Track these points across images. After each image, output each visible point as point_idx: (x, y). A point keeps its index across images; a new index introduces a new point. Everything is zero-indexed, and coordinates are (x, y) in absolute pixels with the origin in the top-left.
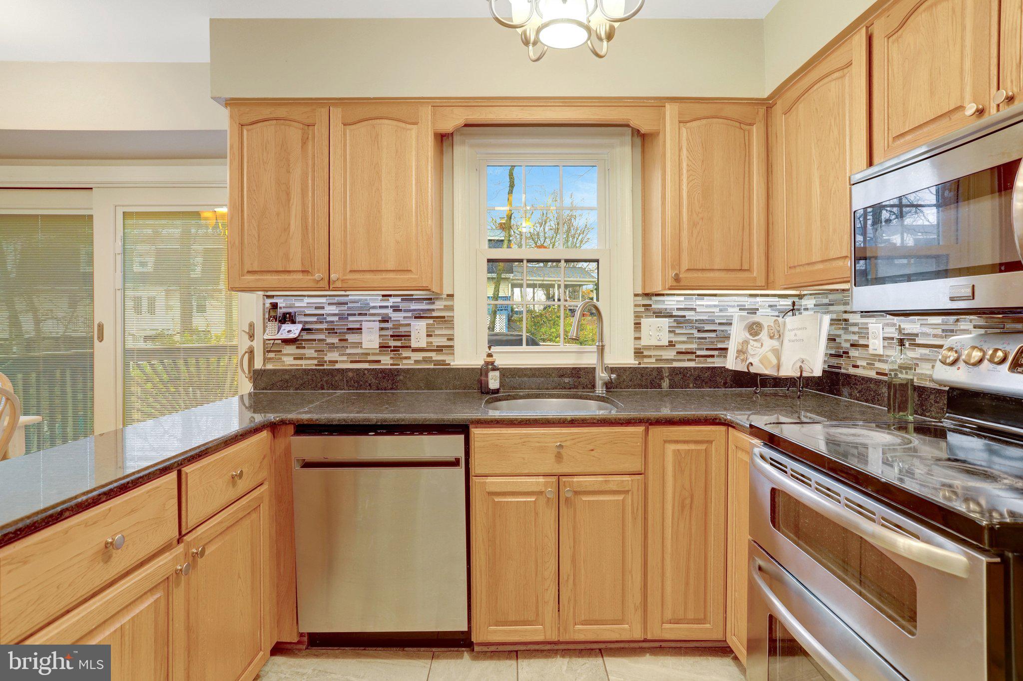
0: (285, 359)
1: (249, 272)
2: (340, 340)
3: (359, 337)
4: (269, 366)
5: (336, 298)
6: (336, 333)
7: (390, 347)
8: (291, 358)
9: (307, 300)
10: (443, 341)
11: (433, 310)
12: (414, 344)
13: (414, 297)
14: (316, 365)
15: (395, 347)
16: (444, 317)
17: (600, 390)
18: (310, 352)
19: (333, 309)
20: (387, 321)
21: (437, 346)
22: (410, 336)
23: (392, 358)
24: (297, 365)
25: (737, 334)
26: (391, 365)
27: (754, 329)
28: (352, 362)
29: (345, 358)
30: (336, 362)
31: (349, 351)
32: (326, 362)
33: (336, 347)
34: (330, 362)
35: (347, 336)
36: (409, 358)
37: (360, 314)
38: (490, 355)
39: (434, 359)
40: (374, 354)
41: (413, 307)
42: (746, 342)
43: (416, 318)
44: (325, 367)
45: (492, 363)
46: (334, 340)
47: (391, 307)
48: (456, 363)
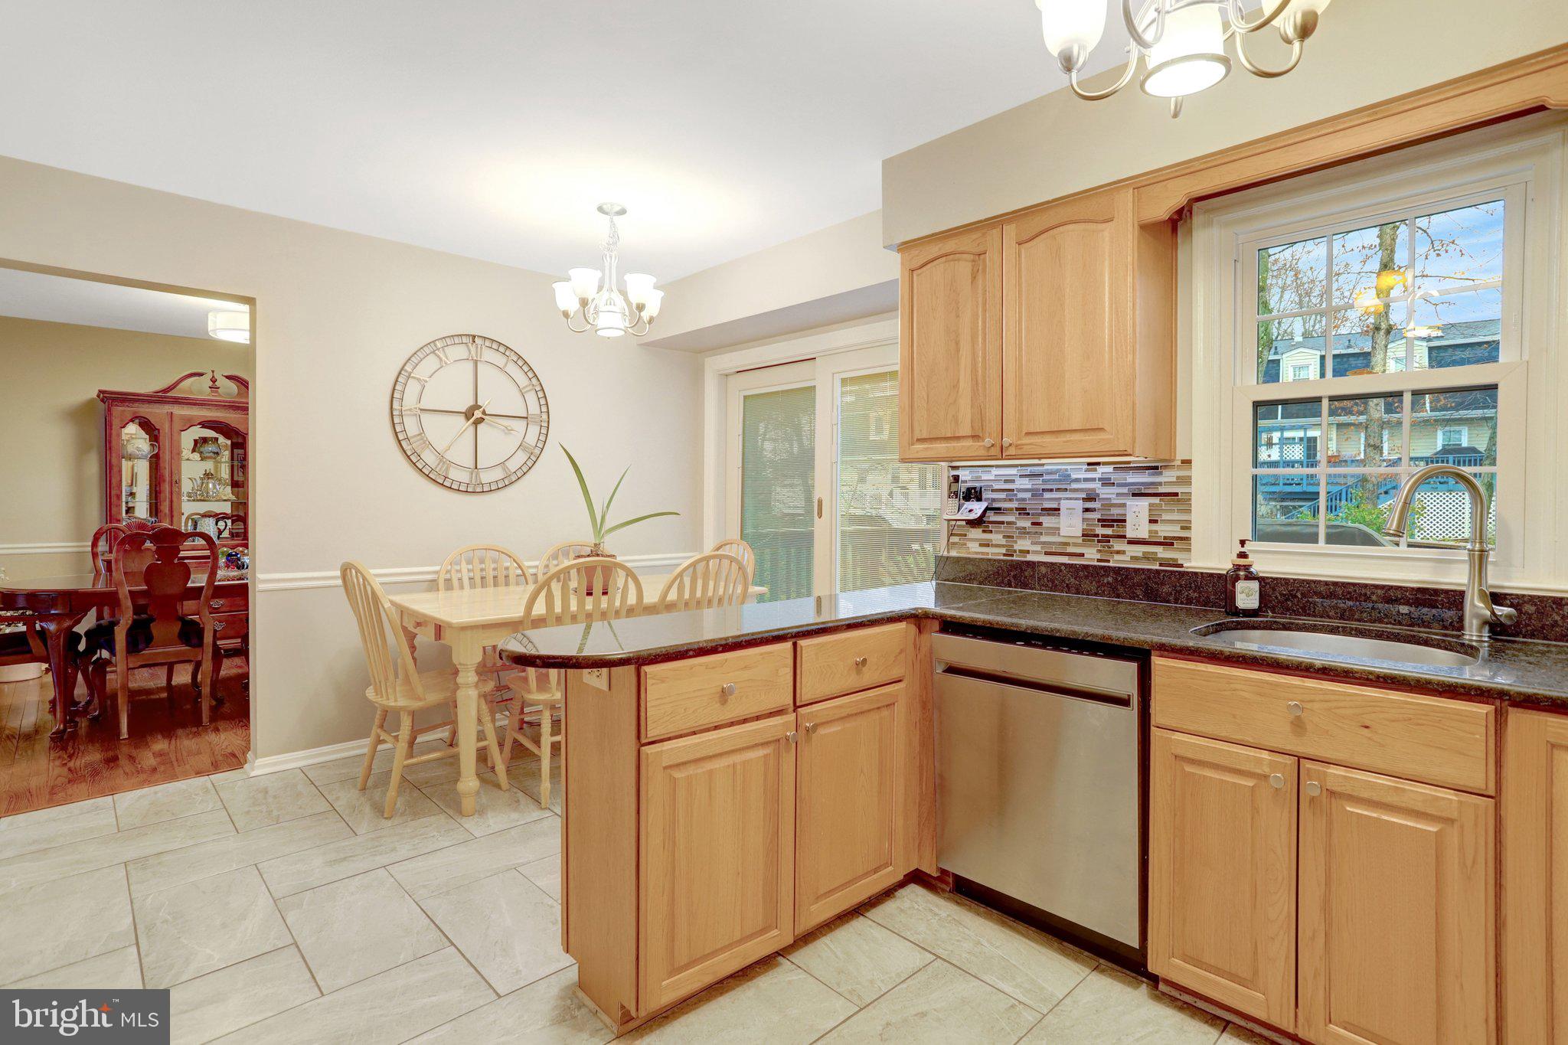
0: (970, 544)
1: (918, 440)
2: (1033, 524)
3: (1057, 520)
4: (954, 553)
5: (1029, 469)
6: (1028, 514)
7: (1098, 536)
8: (977, 544)
9: (995, 471)
10: (1173, 531)
11: (1160, 484)
12: (1130, 533)
13: (1132, 465)
14: (1005, 555)
15: (1103, 536)
16: (1176, 494)
17: (1474, 635)
18: (997, 538)
19: (1026, 484)
20: (1094, 500)
21: (1165, 538)
22: (1125, 521)
23: (1099, 551)
24: (983, 553)
26: (1098, 560)
28: (1046, 553)
29: (1038, 548)
30: (1028, 552)
31: (1043, 539)
32: (1015, 551)
33: (1028, 533)
34: (1021, 551)
35: (1041, 519)
36: (1123, 552)
37: (1058, 490)
38: (1242, 555)
39: (1159, 556)
40: (1075, 545)
41: (1130, 480)
43: (1134, 495)
44: (1014, 558)
45: (1247, 568)
46: (1026, 523)
47: (1100, 479)
48: (1193, 564)
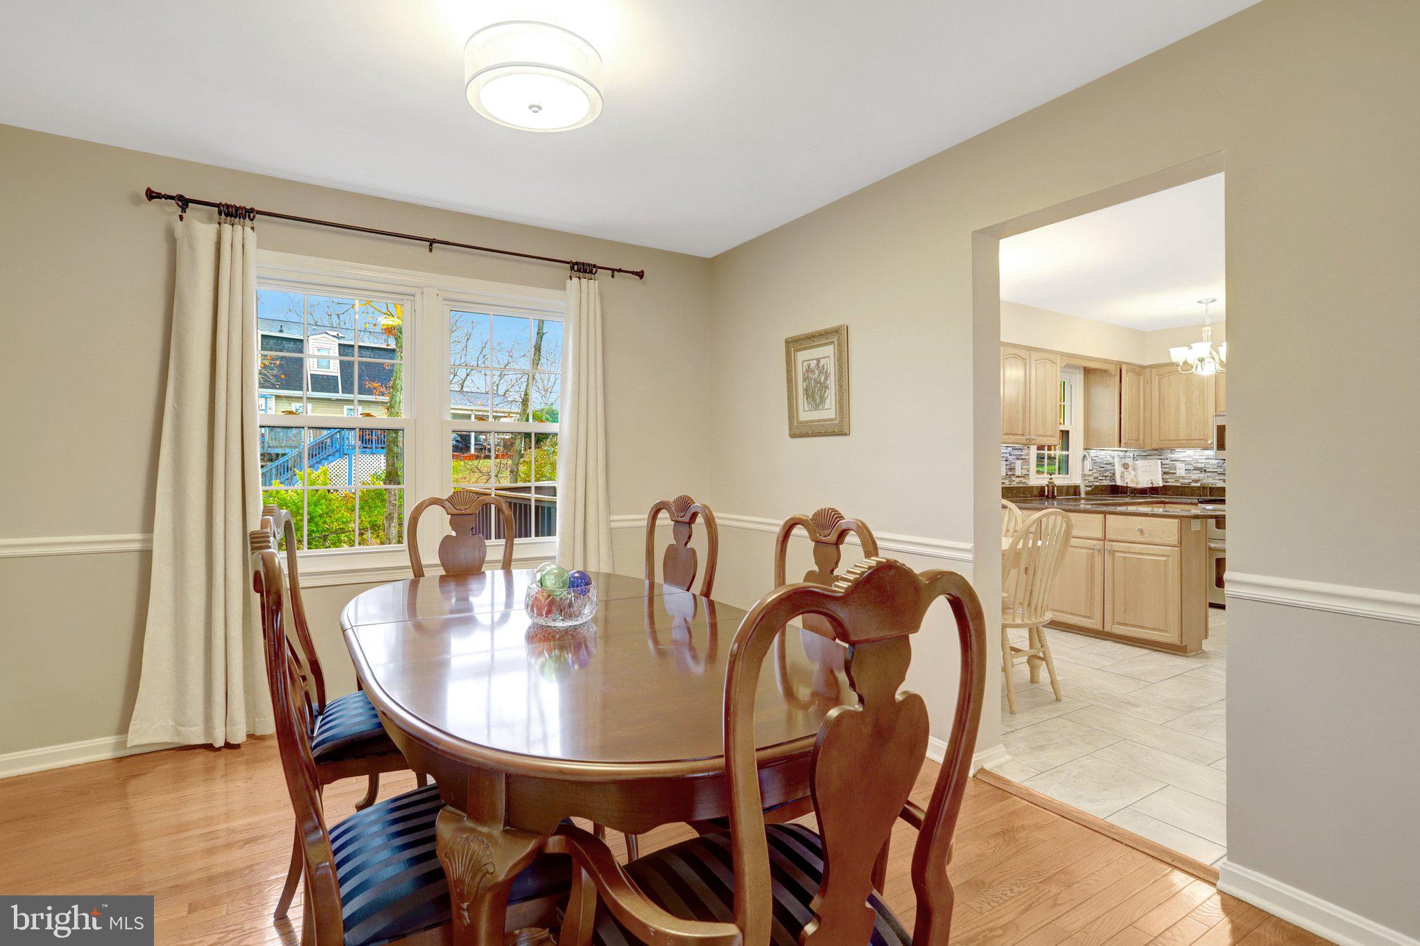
10: (1025, 472)
12: (1016, 474)
13: (1016, 448)
15: (1010, 475)
16: (1026, 459)
17: (1083, 495)
20: (1007, 461)
21: (1024, 475)
22: (1015, 469)
23: (1009, 481)
25: (1118, 469)
26: (1009, 485)
27: (1125, 466)
36: (1014, 481)
38: (1051, 479)
39: (1023, 481)
42: (1123, 473)
45: (1052, 483)
